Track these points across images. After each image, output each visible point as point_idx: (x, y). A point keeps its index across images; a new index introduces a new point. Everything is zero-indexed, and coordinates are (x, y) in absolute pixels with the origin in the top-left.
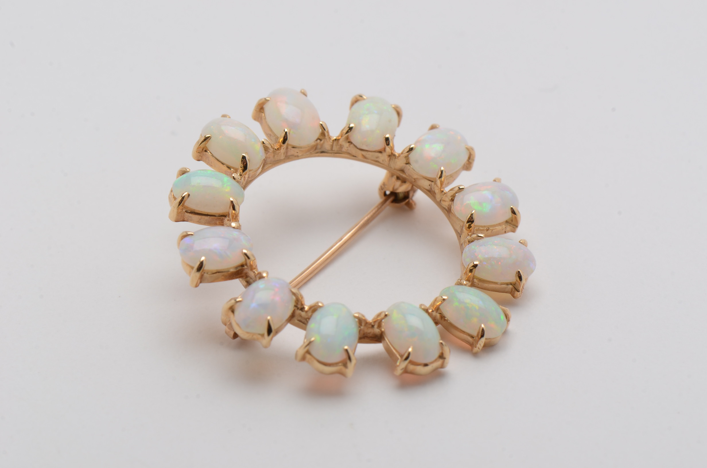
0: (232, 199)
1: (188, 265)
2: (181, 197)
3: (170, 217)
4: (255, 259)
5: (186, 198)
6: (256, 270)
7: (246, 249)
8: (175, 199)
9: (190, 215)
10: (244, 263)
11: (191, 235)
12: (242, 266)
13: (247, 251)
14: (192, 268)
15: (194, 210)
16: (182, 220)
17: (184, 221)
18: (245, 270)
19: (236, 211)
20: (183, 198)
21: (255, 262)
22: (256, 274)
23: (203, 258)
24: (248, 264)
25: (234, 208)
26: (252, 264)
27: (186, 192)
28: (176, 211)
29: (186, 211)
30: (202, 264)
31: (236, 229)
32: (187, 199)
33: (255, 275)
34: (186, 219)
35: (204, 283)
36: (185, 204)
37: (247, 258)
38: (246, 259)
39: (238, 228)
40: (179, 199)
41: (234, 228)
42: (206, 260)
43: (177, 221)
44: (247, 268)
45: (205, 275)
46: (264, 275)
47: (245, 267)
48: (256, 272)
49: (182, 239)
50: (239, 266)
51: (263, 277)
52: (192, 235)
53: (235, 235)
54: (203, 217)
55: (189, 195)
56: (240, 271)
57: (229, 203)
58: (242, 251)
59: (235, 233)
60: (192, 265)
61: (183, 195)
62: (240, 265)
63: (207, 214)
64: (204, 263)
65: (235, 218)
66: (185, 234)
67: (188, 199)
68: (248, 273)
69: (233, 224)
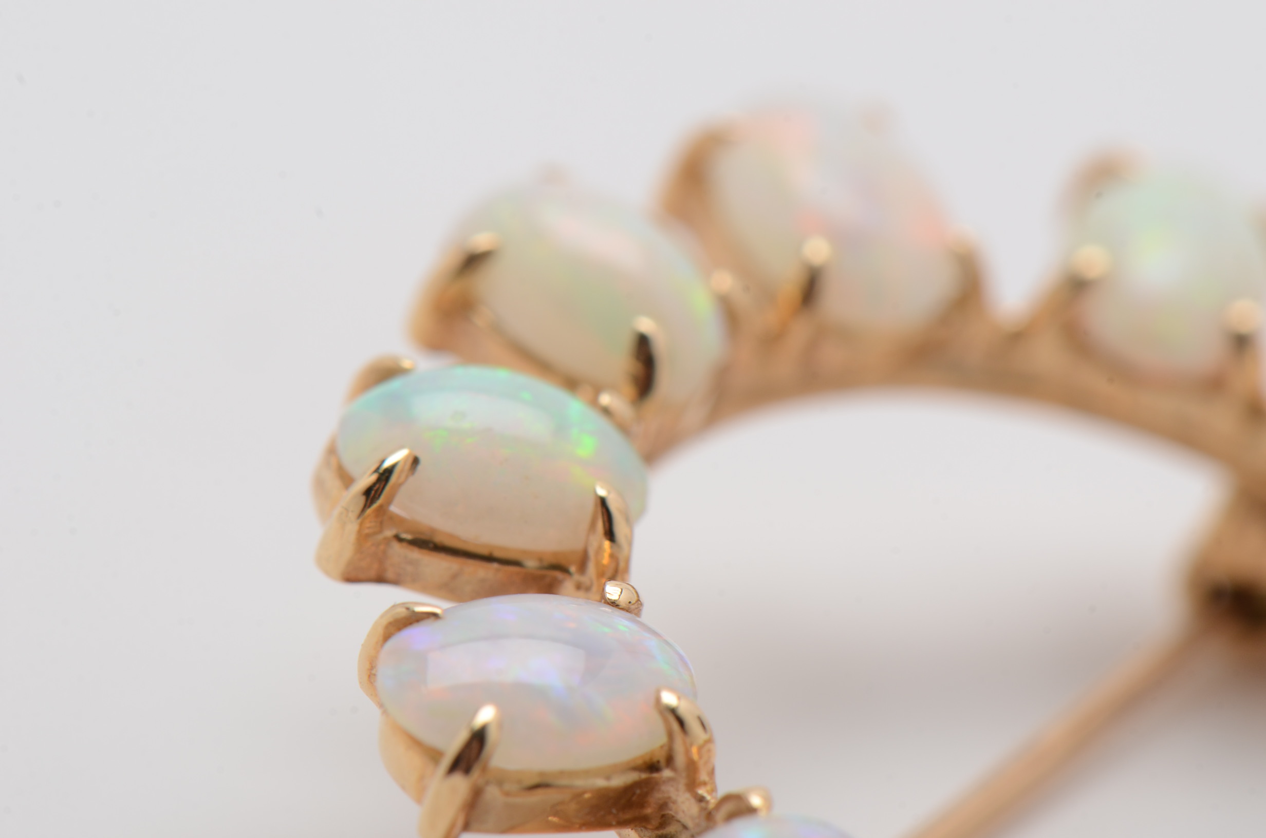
0: (602, 492)
1: (416, 743)
2: (376, 470)
3: (322, 562)
4: (709, 741)
5: (402, 471)
6: (709, 788)
7: (672, 689)
8: (347, 480)
9: (416, 554)
10: (661, 757)
11: (432, 618)
12: (652, 767)
13: (679, 698)
14: (434, 755)
15: (433, 531)
16: (373, 573)
17: (380, 579)
18: (664, 788)
19: (619, 547)
20: (385, 475)
21: (709, 751)
22: (712, 805)
23: (486, 715)
24: (680, 760)
25: (610, 534)
26: (695, 756)
27: (401, 447)
28: (352, 528)
29: (398, 538)
30: (479, 738)
31: (623, 609)
32: (407, 477)
33: (703, 809)
34: (390, 574)
35: (479, 831)
36: (394, 509)
37: (675, 726)
38: (670, 735)
39: (632, 608)
40: (367, 479)
41: (614, 604)
42: (500, 722)
43: (352, 577)
44: (670, 780)
45: (492, 793)
46: (756, 801)
47: (667, 773)
48: (708, 798)
49: (387, 637)
50: (636, 769)
51: (751, 811)
52: (435, 615)
53: (621, 628)
54: (471, 562)
55: (416, 461)
56: (638, 791)
57: (590, 506)
58: (658, 700)
59: (622, 623)
60: (432, 739)
61: (387, 464)
62: (640, 762)
63: (484, 551)
64: (492, 736)
65: (617, 572)
66: (402, 612)
67: (411, 479)
68: (674, 802)
69: (613, 591)
